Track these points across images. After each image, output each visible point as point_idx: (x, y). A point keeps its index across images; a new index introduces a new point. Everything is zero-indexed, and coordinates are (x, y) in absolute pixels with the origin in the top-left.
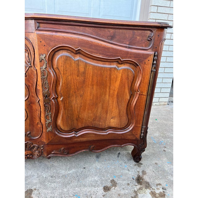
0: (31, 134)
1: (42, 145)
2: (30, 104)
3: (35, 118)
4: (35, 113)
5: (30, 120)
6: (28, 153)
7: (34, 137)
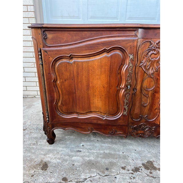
0: (148, 117)
1: (154, 126)
2: (154, 93)
3: (154, 104)
4: (157, 100)
5: (150, 106)
6: (141, 133)
7: (149, 119)
